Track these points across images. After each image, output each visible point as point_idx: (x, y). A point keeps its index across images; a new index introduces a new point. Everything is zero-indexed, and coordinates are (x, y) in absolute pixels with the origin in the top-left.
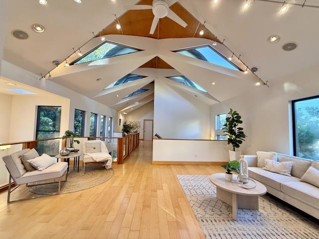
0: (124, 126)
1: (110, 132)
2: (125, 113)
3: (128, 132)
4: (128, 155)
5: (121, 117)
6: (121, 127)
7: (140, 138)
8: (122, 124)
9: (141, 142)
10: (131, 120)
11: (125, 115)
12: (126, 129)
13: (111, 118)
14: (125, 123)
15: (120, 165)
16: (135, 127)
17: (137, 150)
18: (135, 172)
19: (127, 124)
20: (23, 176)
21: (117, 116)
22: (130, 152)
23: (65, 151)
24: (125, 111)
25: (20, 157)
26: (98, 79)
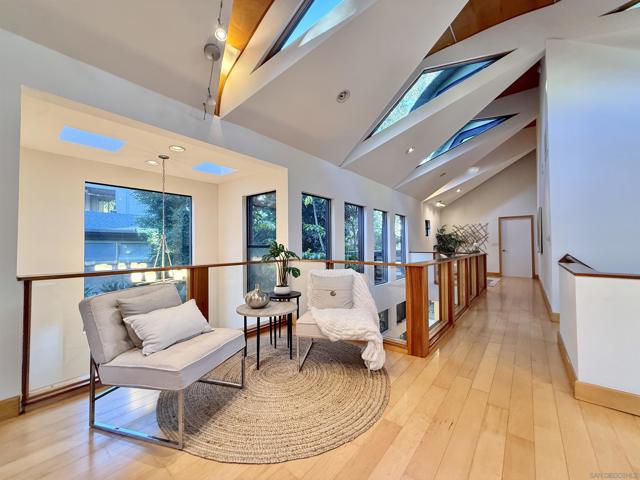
0: (440, 238)
1: (402, 254)
2: (438, 205)
3: (450, 252)
4: (449, 323)
5: (429, 215)
6: (432, 240)
7: (488, 271)
8: (433, 232)
9: (493, 282)
10: (457, 223)
11: (440, 211)
12: (446, 244)
13: (402, 217)
14: (443, 230)
15: (418, 360)
16: (470, 239)
17: (481, 306)
18: (484, 426)
19: (447, 233)
20: (112, 363)
21: (418, 213)
22: (456, 312)
23: (257, 296)
24: (439, 198)
25: (118, 305)
26: (342, 95)
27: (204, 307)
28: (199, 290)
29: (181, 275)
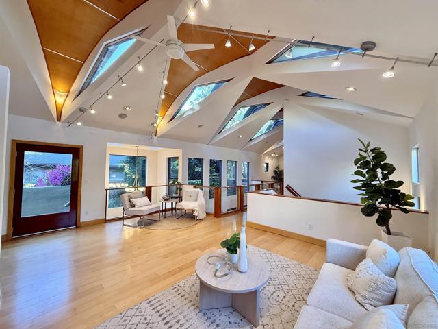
0: (276, 172)
2: (273, 155)
5: (268, 160)
6: (271, 174)
8: (271, 169)
12: (280, 176)
23: (166, 196)
24: (272, 152)
25: (129, 197)
26: (200, 126)
27: (150, 198)
28: (148, 193)
29: (143, 189)
